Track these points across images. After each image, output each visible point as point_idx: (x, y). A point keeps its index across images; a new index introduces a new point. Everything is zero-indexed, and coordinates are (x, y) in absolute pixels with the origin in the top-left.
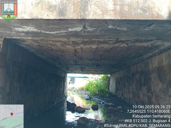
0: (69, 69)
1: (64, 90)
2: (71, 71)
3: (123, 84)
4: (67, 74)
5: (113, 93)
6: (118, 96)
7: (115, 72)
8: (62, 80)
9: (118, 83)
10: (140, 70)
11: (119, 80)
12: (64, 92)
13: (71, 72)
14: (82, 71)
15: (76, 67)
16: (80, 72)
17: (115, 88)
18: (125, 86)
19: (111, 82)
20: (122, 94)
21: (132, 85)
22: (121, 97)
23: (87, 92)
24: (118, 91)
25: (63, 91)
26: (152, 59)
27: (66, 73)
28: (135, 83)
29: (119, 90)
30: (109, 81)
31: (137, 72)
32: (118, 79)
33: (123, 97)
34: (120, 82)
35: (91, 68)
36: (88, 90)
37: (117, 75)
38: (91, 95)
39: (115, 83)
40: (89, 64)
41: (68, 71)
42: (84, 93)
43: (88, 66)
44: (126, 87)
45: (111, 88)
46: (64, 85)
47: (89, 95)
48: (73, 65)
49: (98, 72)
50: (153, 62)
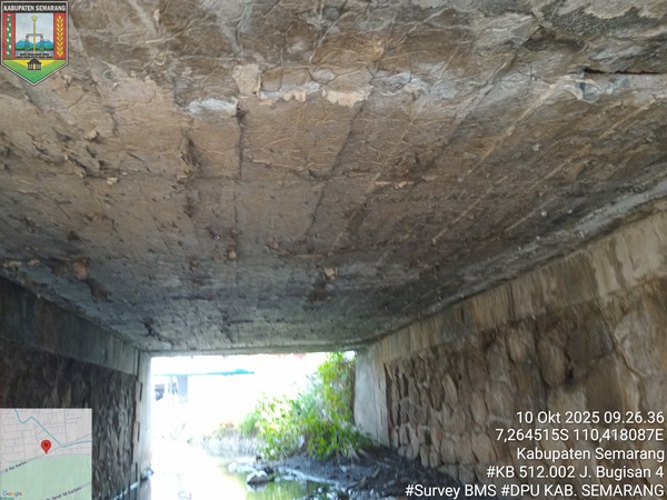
0: (157, 330)
1: (132, 445)
2: (170, 341)
3: (429, 392)
4: (149, 361)
5: (374, 436)
6: (401, 452)
7: (383, 336)
8: (123, 392)
9: (399, 388)
10: (531, 310)
11: (402, 371)
12: (131, 453)
13: (168, 346)
14: (229, 336)
15: (196, 312)
16: (217, 343)
17: (385, 411)
18: (443, 397)
19: (360, 384)
20: (428, 441)
21: (484, 391)
22: (419, 457)
23: (247, 443)
24: (399, 423)
25: (128, 447)
26: (613, 244)
27: (143, 354)
28: (504, 378)
29: (408, 420)
30: (353, 383)
31: (514, 324)
32: (397, 370)
33: (434, 455)
34: (411, 381)
35: (276, 314)
36: (253, 431)
37: (392, 350)
38: (272, 458)
39: (384, 386)
40: (268, 290)
41: (155, 344)
42: (236, 449)
43: (262, 302)
44: (448, 405)
45: (364, 412)
46: (133, 415)
47: (259, 458)
48: (175, 298)
49: (304, 338)
50: (621, 258)
